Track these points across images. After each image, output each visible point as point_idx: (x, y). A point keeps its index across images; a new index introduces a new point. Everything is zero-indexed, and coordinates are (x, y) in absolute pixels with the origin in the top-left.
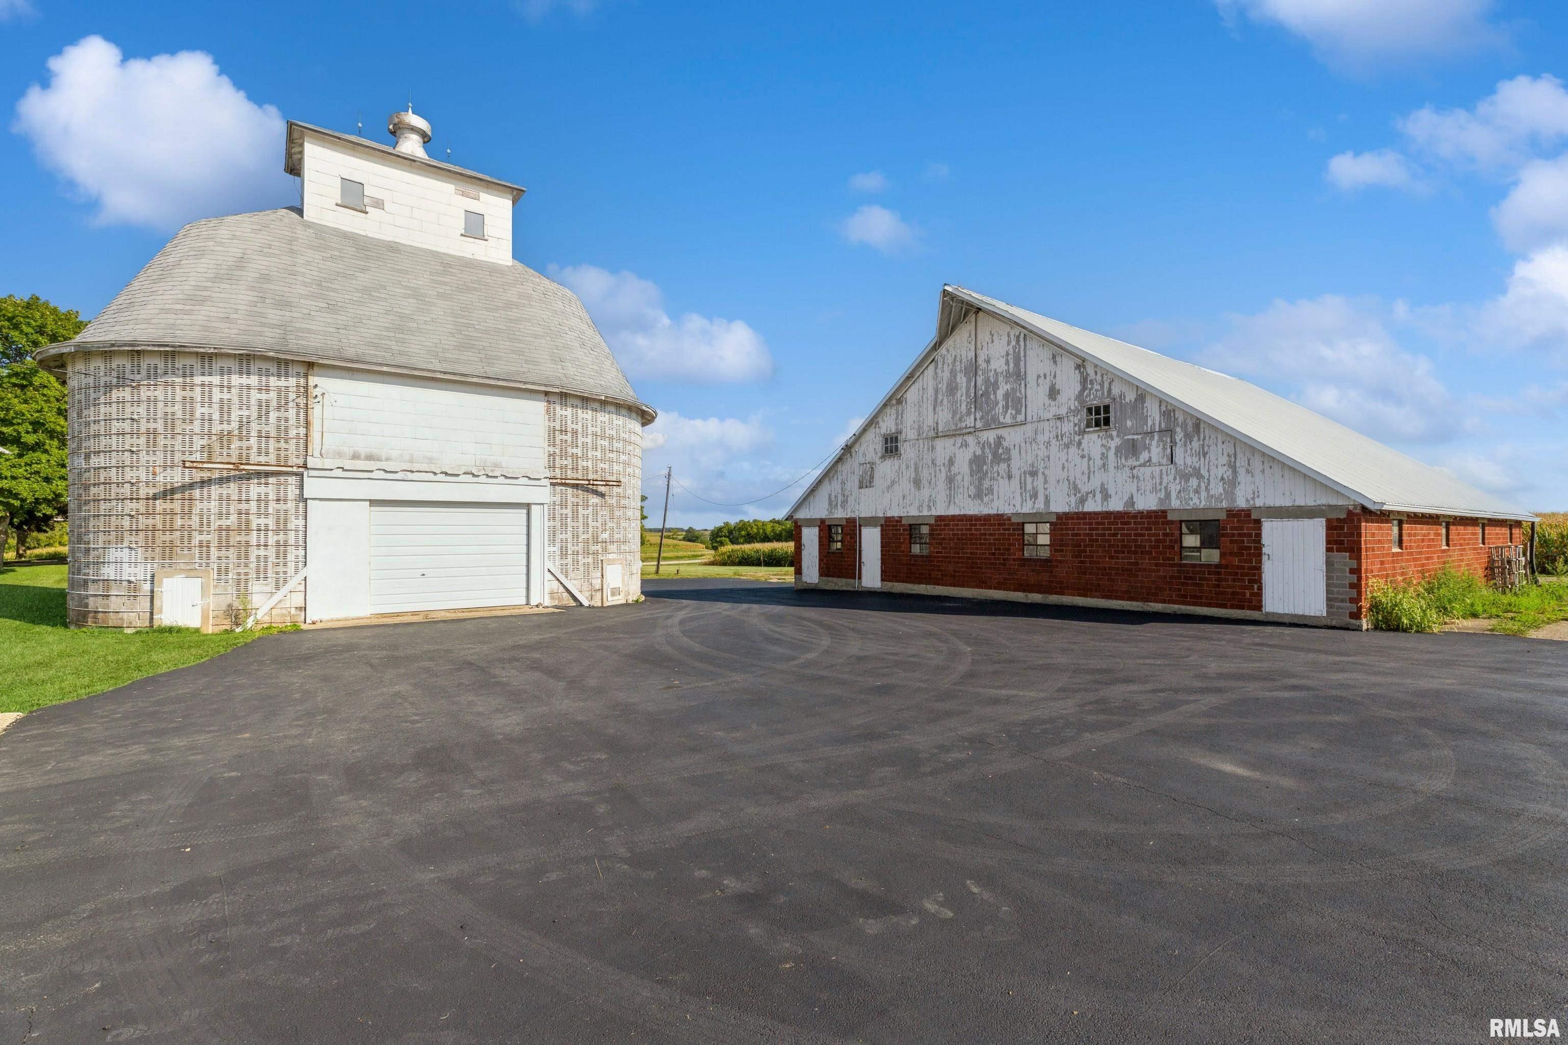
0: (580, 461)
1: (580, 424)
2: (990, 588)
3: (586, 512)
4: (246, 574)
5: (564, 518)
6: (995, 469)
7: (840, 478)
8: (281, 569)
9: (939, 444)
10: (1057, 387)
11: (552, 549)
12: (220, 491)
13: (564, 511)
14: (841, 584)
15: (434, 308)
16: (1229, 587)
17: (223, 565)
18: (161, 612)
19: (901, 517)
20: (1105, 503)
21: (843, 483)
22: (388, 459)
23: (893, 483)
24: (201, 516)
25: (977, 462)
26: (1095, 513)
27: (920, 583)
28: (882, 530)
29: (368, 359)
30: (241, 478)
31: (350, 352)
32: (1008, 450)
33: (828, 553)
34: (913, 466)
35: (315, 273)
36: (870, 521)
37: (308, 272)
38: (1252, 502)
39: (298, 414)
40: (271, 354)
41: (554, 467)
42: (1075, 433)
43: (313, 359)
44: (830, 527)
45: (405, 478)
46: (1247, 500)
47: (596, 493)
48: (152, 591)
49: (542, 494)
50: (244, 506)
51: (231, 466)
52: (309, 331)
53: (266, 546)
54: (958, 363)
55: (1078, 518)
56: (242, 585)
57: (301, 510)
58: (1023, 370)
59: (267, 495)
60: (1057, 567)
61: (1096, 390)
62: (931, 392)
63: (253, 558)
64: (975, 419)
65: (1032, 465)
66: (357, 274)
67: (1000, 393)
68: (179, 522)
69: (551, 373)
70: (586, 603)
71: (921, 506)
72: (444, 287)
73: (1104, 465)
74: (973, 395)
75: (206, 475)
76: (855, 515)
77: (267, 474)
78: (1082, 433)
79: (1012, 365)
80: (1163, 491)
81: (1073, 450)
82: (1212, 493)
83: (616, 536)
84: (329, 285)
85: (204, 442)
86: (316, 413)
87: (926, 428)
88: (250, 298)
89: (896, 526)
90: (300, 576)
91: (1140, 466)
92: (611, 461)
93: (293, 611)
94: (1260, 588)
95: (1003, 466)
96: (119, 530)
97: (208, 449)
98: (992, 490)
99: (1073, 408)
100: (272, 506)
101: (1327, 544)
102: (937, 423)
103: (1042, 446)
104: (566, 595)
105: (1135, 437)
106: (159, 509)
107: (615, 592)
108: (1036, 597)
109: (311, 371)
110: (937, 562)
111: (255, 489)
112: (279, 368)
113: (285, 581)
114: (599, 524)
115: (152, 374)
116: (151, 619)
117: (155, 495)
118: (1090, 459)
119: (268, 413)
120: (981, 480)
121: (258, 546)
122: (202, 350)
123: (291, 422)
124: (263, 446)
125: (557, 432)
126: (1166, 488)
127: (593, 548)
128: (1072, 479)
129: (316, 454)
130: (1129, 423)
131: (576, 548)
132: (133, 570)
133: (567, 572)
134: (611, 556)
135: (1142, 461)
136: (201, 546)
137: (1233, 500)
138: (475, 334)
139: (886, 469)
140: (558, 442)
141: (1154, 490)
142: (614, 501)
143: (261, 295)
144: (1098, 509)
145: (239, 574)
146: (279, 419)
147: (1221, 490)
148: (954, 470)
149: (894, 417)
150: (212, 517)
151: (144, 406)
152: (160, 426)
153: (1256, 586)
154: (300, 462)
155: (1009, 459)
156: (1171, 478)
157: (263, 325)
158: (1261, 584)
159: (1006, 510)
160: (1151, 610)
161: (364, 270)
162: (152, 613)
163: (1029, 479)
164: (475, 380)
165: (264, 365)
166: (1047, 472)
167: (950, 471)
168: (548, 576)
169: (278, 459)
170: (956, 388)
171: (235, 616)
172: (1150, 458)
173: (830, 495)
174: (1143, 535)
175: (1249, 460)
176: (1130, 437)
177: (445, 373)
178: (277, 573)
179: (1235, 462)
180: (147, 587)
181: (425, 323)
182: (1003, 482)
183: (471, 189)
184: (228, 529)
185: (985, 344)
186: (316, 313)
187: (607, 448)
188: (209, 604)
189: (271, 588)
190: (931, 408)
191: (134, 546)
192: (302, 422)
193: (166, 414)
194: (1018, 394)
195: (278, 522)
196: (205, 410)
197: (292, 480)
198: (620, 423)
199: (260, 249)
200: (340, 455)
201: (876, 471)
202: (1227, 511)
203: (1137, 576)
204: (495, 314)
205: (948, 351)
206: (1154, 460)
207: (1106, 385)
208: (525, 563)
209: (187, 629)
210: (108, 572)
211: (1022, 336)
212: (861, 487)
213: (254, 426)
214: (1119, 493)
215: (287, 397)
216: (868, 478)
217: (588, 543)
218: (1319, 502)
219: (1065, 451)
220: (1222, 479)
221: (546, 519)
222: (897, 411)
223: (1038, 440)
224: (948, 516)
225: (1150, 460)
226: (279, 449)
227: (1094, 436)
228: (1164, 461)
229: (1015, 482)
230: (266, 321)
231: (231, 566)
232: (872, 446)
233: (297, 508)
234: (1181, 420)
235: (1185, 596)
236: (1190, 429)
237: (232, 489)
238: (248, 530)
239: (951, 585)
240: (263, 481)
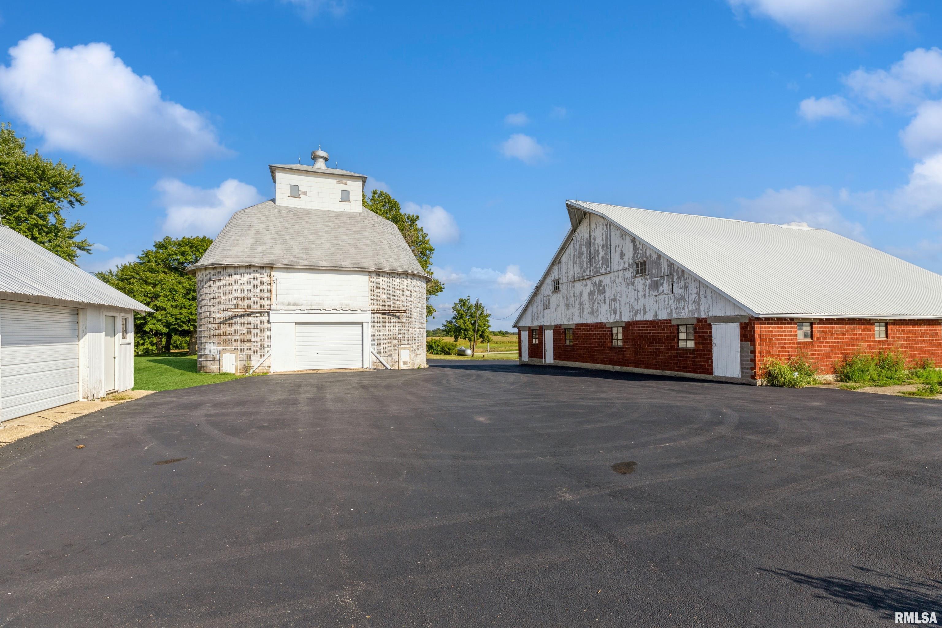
0: (386, 302)
1: (386, 284)
2: (598, 363)
3: (390, 325)
4: (250, 353)
5: (379, 328)
6: (599, 298)
7: (536, 304)
8: (262, 351)
9: (576, 284)
10: (624, 252)
11: (373, 342)
12: (241, 320)
13: (379, 325)
14: (536, 361)
15: (322, 238)
16: (698, 362)
17: (242, 349)
18: (222, 367)
19: (561, 325)
20: (645, 316)
21: (537, 307)
22: (302, 305)
23: (558, 306)
24: (235, 329)
25: (591, 294)
26: (641, 321)
27: (569, 361)
28: (554, 332)
29: (293, 263)
30: (248, 314)
31: (286, 262)
32: (604, 287)
33: (532, 345)
34: (565, 297)
35: (276, 229)
36: (548, 327)
37: (273, 228)
38: (707, 314)
39: (268, 288)
40: (257, 265)
41: (374, 305)
42: (632, 277)
43: (272, 265)
44: (533, 330)
45: (309, 312)
46: (705, 313)
47: (395, 316)
48: (220, 359)
49: (368, 318)
50: (249, 326)
51: (244, 310)
52: (272, 253)
53: (257, 341)
54: (582, 241)
55: (634, 324)
56: (249, 357)
57: (269, 327)
58: (609, 243)
59: (257, 321)
60: (626, 351)
61: (640, 254)
62: (572, 256)
63: (252, 347)
64: (590, 271)
65: (614, 295)
66: (293, 227)
67: (600, 256)
68: (228, 332)
69: (372, 262)
70: (389, 367)
71: (569, 319)
72: (328, 227)
73: (644, 295)
74: (589, 258)
75: (236, 314)
76: (542, 324)
77: (257, 313)
78: (635, 277)
79: (604, 241)
80: (669, 308)
81: (631, 286)
82: (690, 309)
83: (406, 337)
84: (281, 233)
85: (236, 301)
86: (274, 287)
87: (570, 276)
88: (252, 242)
89: (559, 330)
90: (269, 354)
91: (659, 295)
92: (403, 301)
93: (267, 368)
94: (712, 362)
95: (602, 296)
96: (210, 335)
97: (237, 303)
98: (598, 309)
99: (630, 264)
100: (259, 325)
101: (740, 337)
102: (575, 274)
103: (618, 285)
104: (380, 364)
105: (657, 279)
106: (222, 327)
107: (405, 363)
108: (617, 368)
109: (272, 270)
110: (577, 349)
111: (253, 319)
112: (261, 270)
113: (264, 356)
114: (397, 331)
115: (219, 275)
116: (220, 370)
117: (220, 322)
118: (638, 291)
119: (257, 288)
120: (593, 304)
121: (254, 341)
122: (233, 265)
123: (265, 291)
124: (255, 301)
125: (375, 289)
126: (671, 306)
127: (393, 342)
128: (631, 303)
129: (274, 304)
130: (654, 271)
131: (385, 342)
132: (214, 351)
133: (380, 353)
134: (403, 346)
135: (660, 292)
136: (235, 342)
137: (699, 313)
138: (339, 247)
139: (555, 298)
140: (375, 293)
141: (666, 308)
142: (405, 320)
143: (256, 240)
144: (642, 319)
145: (248, 353)
146: (261, 290)
147: (694, 308)
148: (582, 299)
149: (557, 270)
150: (239, 330)
151: (217, 287)
152: (222, 295)
153: (710, 361)
154: (268, 307)
155: (604, 292)
156: (672, 301)
157: (255, 253)
158: (712, 360)
159: (604, 320)
160: (665, 375)
161: (296, 224)
162: (220, 367)
163: (613, 303)
164: (336, 268)
165: (255, 269)
166: (620, 300)
167: (580, 299)
168: (371, 355)
169: (261, 307)
170: (582, 254)
171: (246, 369)
172: (663, 290)
173: (532, 313)
174: (661, 333)
175: (705, 291)
176: (655, 279)
177: (323, 267)
178: (261, 352)
179: (699, 292)
180: (218, 357)
181: (319, 244)
182: (602, 305)
183: (343, 180)
184: (244, 335)
185: (593, 230)
186: (275, 246)
187: (401, 295)
188: (238, 364)
189: (258, 359)
190: (572, 265)
191: (214, 342)
192: (269, 291)
193: (224, 290)
194: (607, 257)
195: (261, 332)
196: (236, 288)
197: (266, 315)
198: (409, 282)
199: (257, 221)
200: (283, 304)
201: (550, 299)
202: (697, 319)
203: (659, 356)
204: (349, 237)
205: (578, 234)
206: (665, 292)
207: (644, 251)
208: (361, 349)
209: (230, 374)
210: (207, 351)
211: (608, 225)
212: (544, 309)
213: (252, 294)
214: (651, 310)
215: (263, 281)
216: (547, 304)
217: (391, 340)
218: (736, 314)
219: (628, 287)
220: (694, 301)
221: (370, 329)
222: (559, 267)
223: (616, 282)
224: (580, 324)
225: (663, 292)
226: (261, 302)
227: (640, 279)
228: (669, 292)
229: (607, 304)
230: (257, 251)
231: (245, 349)
232: (548, 286)
233: (268, 326)
234: (676, 269)
235: (679, 367)
236: (680, 274)
237: (245, 319)
238: (251, 335)
239: (582, 362)
240: (256, 315)
